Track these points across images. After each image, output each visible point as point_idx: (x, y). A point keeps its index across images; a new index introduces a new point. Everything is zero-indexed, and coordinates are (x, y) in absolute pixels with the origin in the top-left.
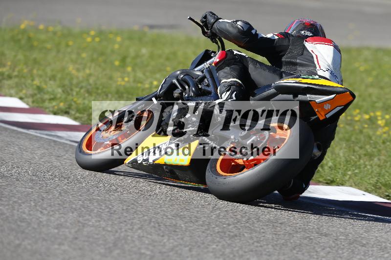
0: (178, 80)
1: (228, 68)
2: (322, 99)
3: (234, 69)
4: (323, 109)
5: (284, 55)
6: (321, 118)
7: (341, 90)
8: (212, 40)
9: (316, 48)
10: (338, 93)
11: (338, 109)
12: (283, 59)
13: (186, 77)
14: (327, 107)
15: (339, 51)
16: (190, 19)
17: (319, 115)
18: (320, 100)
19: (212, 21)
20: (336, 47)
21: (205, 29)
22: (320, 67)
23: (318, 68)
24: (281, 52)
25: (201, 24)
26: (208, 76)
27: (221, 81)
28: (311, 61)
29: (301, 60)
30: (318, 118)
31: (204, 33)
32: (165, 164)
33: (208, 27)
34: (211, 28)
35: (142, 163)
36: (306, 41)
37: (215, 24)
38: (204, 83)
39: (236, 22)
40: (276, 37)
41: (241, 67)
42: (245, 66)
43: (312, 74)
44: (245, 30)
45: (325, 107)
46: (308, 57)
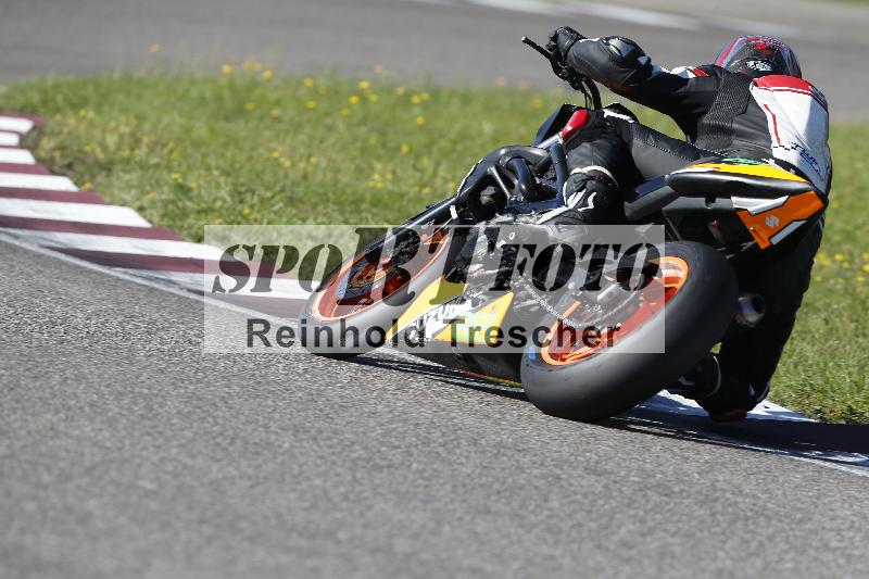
0: (498, 169)
1: (588, 145)
2: (760, 206)
3: (599, 147)
5: (705, 113)
6: (763, 246)
7: (798, 186)
8: (572, 85)
9: (775, 100)
10: (793, 193)
11: (797, 225)
12: (706, 120)
13: (515, 162)
14: (773, 222)
15: (825, 106)
16: (527, 41)
17: (757, 239)
18: (756, 207)
19: (567, 43)
20: (819, 100)
21: (559, 63)
22: (778, 139)
23: (775, 143)
24: (697, 106)
25: (549, 52)
27: (571, 170)
28: (761, 126)
29: (741, 124)
30: (756, 245)
31: (557, 70)
34: (567, 59)
36: (756, 84)
37: (572, 50)
38: (549, 173)
39: (608, 39)
40: (691, 76)
41: (614, 143)
42: (623, 141)
43: (762, 155)
44: (624, 55)
45: (767, 223)
46: (756, 119)
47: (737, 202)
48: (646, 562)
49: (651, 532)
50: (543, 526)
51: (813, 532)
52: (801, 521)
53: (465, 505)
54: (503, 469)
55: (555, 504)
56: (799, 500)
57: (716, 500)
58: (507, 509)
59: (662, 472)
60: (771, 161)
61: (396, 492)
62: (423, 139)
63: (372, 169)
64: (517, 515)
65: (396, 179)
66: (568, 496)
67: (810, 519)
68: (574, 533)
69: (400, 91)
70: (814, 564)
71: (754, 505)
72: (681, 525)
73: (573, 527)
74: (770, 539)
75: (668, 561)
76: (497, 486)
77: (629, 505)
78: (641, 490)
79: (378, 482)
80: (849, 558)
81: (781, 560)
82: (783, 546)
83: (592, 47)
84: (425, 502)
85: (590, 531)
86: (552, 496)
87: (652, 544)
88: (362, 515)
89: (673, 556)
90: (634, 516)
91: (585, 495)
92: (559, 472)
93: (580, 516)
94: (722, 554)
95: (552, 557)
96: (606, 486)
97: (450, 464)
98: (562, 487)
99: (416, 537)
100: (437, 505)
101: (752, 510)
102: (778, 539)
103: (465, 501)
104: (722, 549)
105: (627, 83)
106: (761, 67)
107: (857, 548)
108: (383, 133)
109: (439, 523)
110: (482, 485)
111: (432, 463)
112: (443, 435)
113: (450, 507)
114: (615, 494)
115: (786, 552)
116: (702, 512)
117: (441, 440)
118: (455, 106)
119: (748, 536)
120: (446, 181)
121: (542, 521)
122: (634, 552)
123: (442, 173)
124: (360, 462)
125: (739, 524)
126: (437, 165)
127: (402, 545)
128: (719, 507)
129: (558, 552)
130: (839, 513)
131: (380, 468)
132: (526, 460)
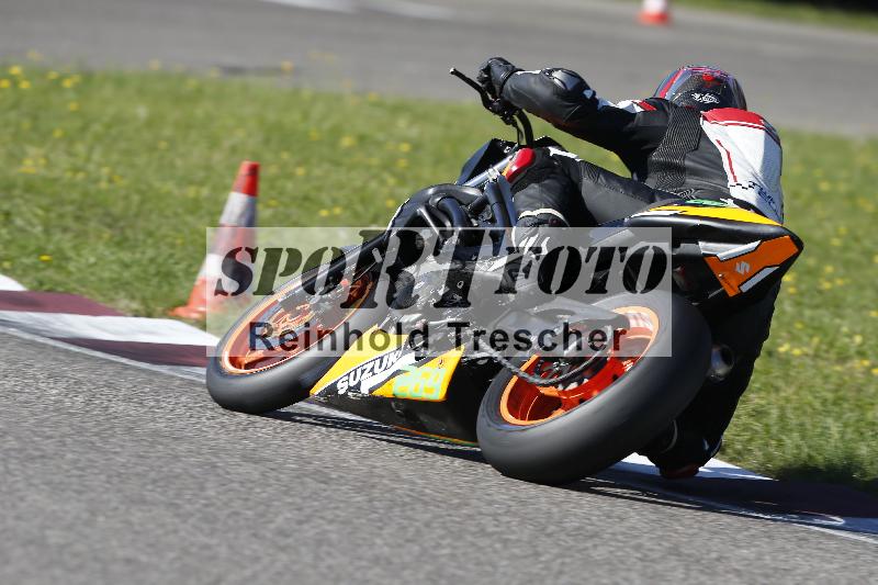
0: (428, 209)
1: (536, 186)
2: (730, 252)
3: (549, 189)
4: (734, 273)
5: (654, 149)
6: (731, 294)
7: (772, 230)
9: (727, 135)
10: (764, 237)
11: (769, 271)
13: (447, 202)
14: (743, 268)
15: (777, 141)
16: (456, 73)
17: (725, 287)
18: (726, 253)
19: (502, 76)
20: (771, 133)
21: (489, 96)
22: (735, 178)
23: (731, 181)
24: (646, 142)
25: (480, 84)
26: (492, 200)
27: (519, 214)
28: (715, 164)
29: (693, 161)
30: (724, 292)
31: (487, 103)
32: (395, 399)
33: (495, 91)
34: (501, 92)
35: (346, 394)
36: (705, 119)
37: (508, 83)
38: (485, 215)
39: (550, 72)
40: (638, 109)
41: (564, 183)
42: (572, 182)
43: (720, 195)
44: (569, 88)
45: (738, 269)
46: (708, 156)
47: (704, 247)
48: (303, 549)
49: (308, 519)
50: (199, 515)
51: (470, 517)
52: (458, 506)
53: (119, 495)
54: (159, 458)
55: (211, 493)
56: (455, 485)
57: (373, 486)
58: (163, 498)
59: (320, 459)
60: (730, 201)
61: (48, 483)
62: (78, 123)
63: (24, 154)
64: (172, 504)
65: (49, 165)
66: (224, 485)
67: (467, 505)
68: (231, 522)
69: (53, 75)
70: (470, 550)
71: (412, 490)
72: (338, 512)
73: (229, 516)
74: (427, 525)
75: (325, 548)
76: (153, 475)
77: (286, 493)
78: (298, 477)
79: (31, 473)
80: (505, 542)
81: (438, 546)
82: (441, 532)
83: (532, 79)
84: (79, 492)
85: (247, 519)
86: (209, 485)
87: (309, 531)
88: (14, 506)
89: (331, 545)
90: (291, 504)
91: (242, 483)
92: (215, 460)
93: (237, 505)
94: (379, 541)
95: (207, 547)
96: (263, 474)
97: (105, 453)
98: (218, 475)
99: (70, 528)
100: (93, 495)
101: (409, 496)
102: (435, 525)
103: (119, 491)
104: (379, 535)
105: (572, 118)
106: (708, 99)
107: (514, 532)
108: (35, 118)
109: (93, 513)
110: (138, 474)
111: (87, 453)
112: (98, 424)
113: (105, 497)
114: (272, 482)
115: (442, 537)
116: (359, 499)
117: (96, 430)
118: (108, 91)
119: (405, 522)
120: (100, 165)
121: (199, 511)
122: (290, 541)
123: (96, 156)
124: (13, 453)
125: (397, 511)
126: (91, 149)
127: (54, 537)
128: (376, 493)
129: (214, 541)
130: (496, 498)
131: (32, 459)
132: (183, 448)
